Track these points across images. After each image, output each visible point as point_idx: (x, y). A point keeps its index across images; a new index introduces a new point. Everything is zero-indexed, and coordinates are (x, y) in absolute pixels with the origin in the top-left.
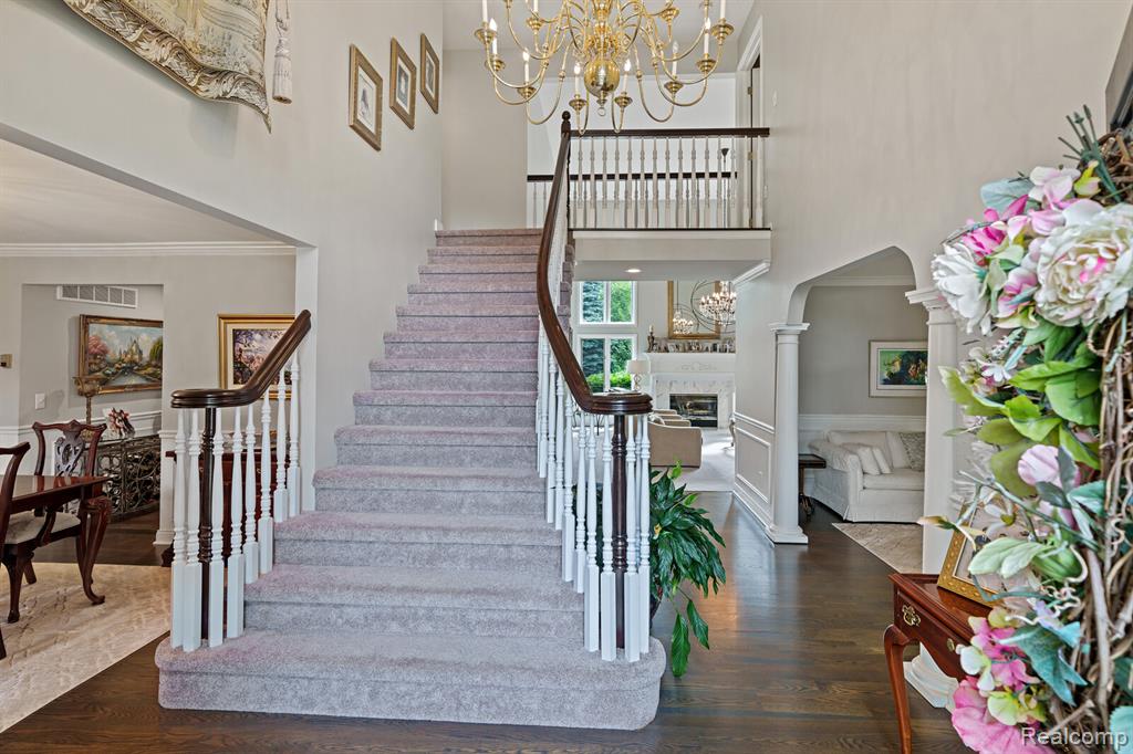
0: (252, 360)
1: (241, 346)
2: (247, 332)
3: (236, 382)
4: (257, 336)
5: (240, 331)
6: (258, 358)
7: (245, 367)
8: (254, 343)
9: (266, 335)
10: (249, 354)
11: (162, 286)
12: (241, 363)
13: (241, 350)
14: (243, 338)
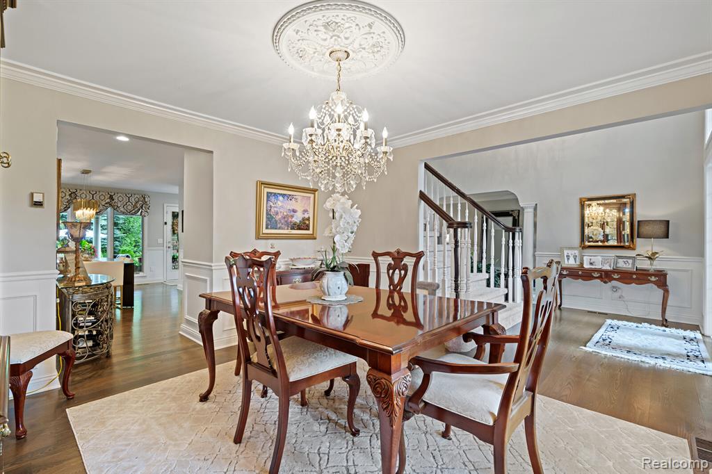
0: (277, 214)
1: (271, 204)
2: (275, 194)
3: (267, 228)
4: (281, 198)
5: (271, 193)
6: (281, 212)
7: (273, 218)
8: (279, 202)
9: (286, 198)
10: (276, 209)
11: (212, 152)
12: (270, 215)
13: (271, 207)
14: (273, 198)
